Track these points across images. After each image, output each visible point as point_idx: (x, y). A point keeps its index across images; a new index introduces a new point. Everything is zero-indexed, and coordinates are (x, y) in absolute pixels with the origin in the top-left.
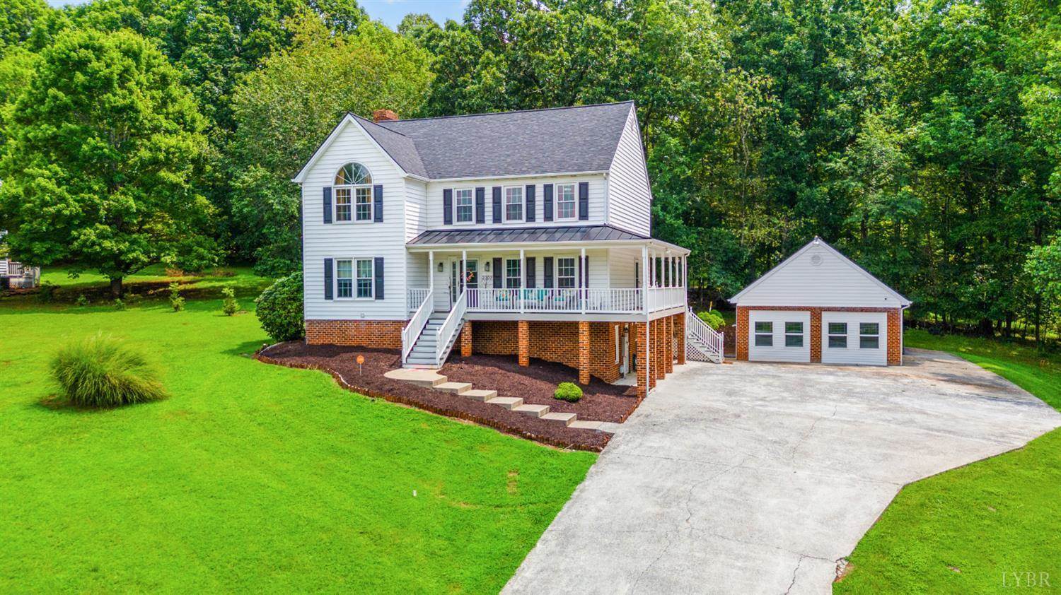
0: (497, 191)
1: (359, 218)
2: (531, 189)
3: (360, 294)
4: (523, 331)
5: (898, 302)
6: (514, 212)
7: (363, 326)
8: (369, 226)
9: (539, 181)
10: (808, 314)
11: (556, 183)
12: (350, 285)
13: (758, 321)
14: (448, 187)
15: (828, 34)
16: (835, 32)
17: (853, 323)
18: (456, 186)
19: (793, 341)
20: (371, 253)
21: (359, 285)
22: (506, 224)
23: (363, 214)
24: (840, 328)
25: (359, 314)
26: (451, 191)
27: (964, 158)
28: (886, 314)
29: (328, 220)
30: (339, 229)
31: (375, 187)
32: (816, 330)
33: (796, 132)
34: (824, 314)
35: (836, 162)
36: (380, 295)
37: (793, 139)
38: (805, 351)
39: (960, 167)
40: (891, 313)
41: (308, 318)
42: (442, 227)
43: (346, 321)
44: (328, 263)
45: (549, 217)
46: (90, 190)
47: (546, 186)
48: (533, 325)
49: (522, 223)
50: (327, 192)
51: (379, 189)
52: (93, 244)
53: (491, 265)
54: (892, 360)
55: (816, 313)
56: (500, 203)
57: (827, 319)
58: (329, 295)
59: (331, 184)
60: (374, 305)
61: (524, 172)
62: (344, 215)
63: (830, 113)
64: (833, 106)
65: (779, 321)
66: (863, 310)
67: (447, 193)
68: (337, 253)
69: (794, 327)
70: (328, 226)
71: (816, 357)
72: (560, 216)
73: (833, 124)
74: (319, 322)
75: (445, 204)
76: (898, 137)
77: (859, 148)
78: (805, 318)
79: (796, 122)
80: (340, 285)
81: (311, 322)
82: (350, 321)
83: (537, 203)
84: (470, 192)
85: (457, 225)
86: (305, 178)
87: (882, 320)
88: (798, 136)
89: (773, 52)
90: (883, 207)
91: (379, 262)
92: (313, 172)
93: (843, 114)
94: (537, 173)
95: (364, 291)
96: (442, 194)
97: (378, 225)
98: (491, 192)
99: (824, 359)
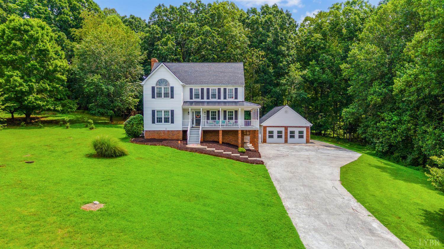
0: (208, 90)
1: (164, 97)
2: (219, 89)
3: (165, 122)
4: (221, 134)
5: (309, 125)
6: (214, 96)
7: (166, 132)
8: (169, 100)
9: (222, 87)
10: (284, 128)
11: (227, 88)
12: (161, 119)
13: (270, 130)
14: (191, 87)
15: (279, 38)
16: (282, 38)
17: (297, 131)
18: (195, 87)
19: (280, 137)
20: (169, 108)
21: (165, 119)
22: (211, 100)
23: (166, 95)
24: (292, 132)
25: (165, 128)
26: (192, 89)
27: (319, 81)
28: (306, 128)
29: (153, 97)
30: (157, 101)
31: (171, 87)
32: (286, 133)
33: (271, 70)
34: (289, 128)
35: (283, 80)
36: (172, 122)
37: (270, 73)
38: (283, 139)
39: (318, 84)
40: (307, 127)
41: (146, 130)
42: (189, 100)
43: (160, 131)
44: (153, 112)
45: (225, 98)
46: (32, 82)
47: (224, 89)
48: (224, 131)
49: (216, 100)
50: (153, 88)
51: (172, 88)
52: (33, 102)
53: (206, 113)
54: (307, 142)
55: (286, 128)
56: (209, 93)
57: (289, 130)
58: (153, 122)
59: (154, 85)
60: (170, 125)
61: (217, 84)
62: (159, 95)
63: (281, 64)
64: (281, 62)
65: (275, 130)
66: (299, 127)
67: (191, 90)
68: (157, 108)
69: (280, 132)
70: (153, 99)
71: (286, 141)
72: (229, 98)
73: (281, 68)
74: (149, 131)
75: (190, 93)
76: (300, 73)
77: (289, 76)
78: (283, 129)
79: (271, 67)
80: (157, 119)
81: (146, 131)
82: (161, 131)
83: (221, 94)
84: (199, 89)
85: (194, 100)
86: (145, 83)
87: (304, 130)
88: (272, 71)
89: (263, 43)
90: (297, 95)
91: (172, 112)
92: (148, 81)
93: (284, 65)
94: (222, 84)
95: (166, 120)
96: (189, 90)
97: (172, 99)
98: (206, 90)
99: (288, 142)
